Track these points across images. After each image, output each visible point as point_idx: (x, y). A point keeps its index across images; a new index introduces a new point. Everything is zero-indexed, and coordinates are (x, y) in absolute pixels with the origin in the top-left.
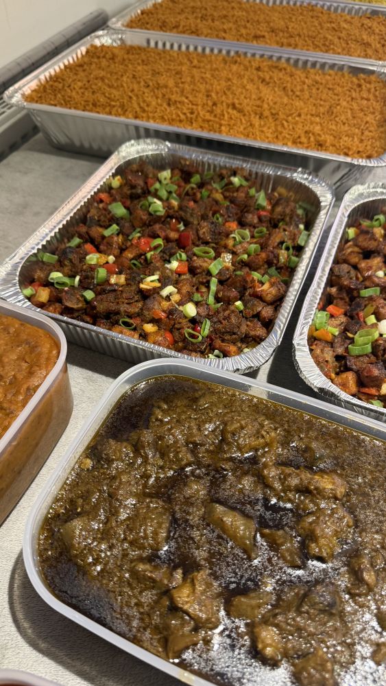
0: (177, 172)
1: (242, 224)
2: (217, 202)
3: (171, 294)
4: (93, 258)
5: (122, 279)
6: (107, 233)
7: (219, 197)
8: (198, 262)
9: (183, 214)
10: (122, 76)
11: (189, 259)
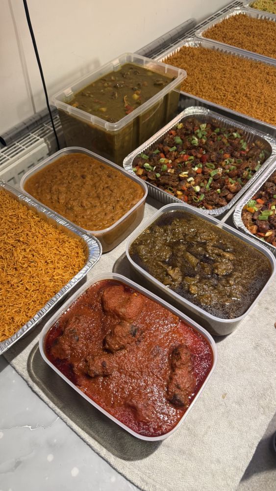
0: (209, 125)
1: (232, 156)
2: (224, 143)
3: (191, 181)
4: (163, 160)
5: (173, 171)
6: (171, 150)
7: (225, 141)
8: (206, 169)
9: (206, 146)
10: (195, 68)
11: (203, 167)
